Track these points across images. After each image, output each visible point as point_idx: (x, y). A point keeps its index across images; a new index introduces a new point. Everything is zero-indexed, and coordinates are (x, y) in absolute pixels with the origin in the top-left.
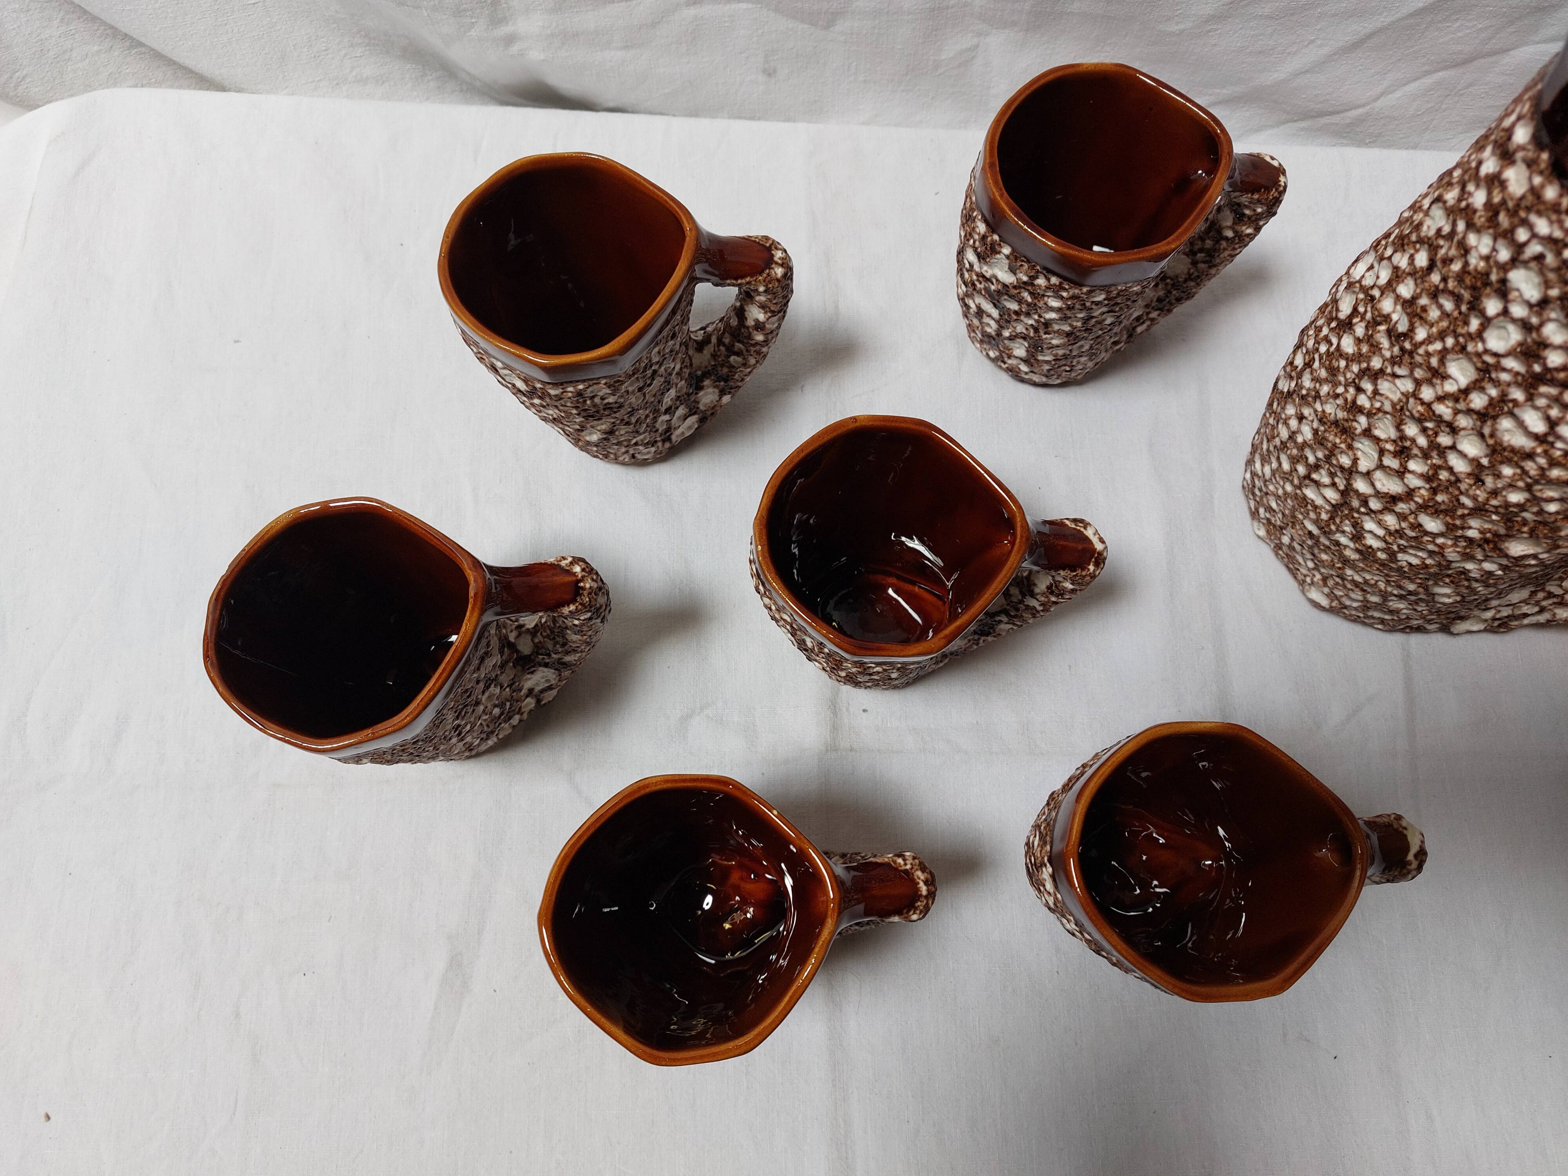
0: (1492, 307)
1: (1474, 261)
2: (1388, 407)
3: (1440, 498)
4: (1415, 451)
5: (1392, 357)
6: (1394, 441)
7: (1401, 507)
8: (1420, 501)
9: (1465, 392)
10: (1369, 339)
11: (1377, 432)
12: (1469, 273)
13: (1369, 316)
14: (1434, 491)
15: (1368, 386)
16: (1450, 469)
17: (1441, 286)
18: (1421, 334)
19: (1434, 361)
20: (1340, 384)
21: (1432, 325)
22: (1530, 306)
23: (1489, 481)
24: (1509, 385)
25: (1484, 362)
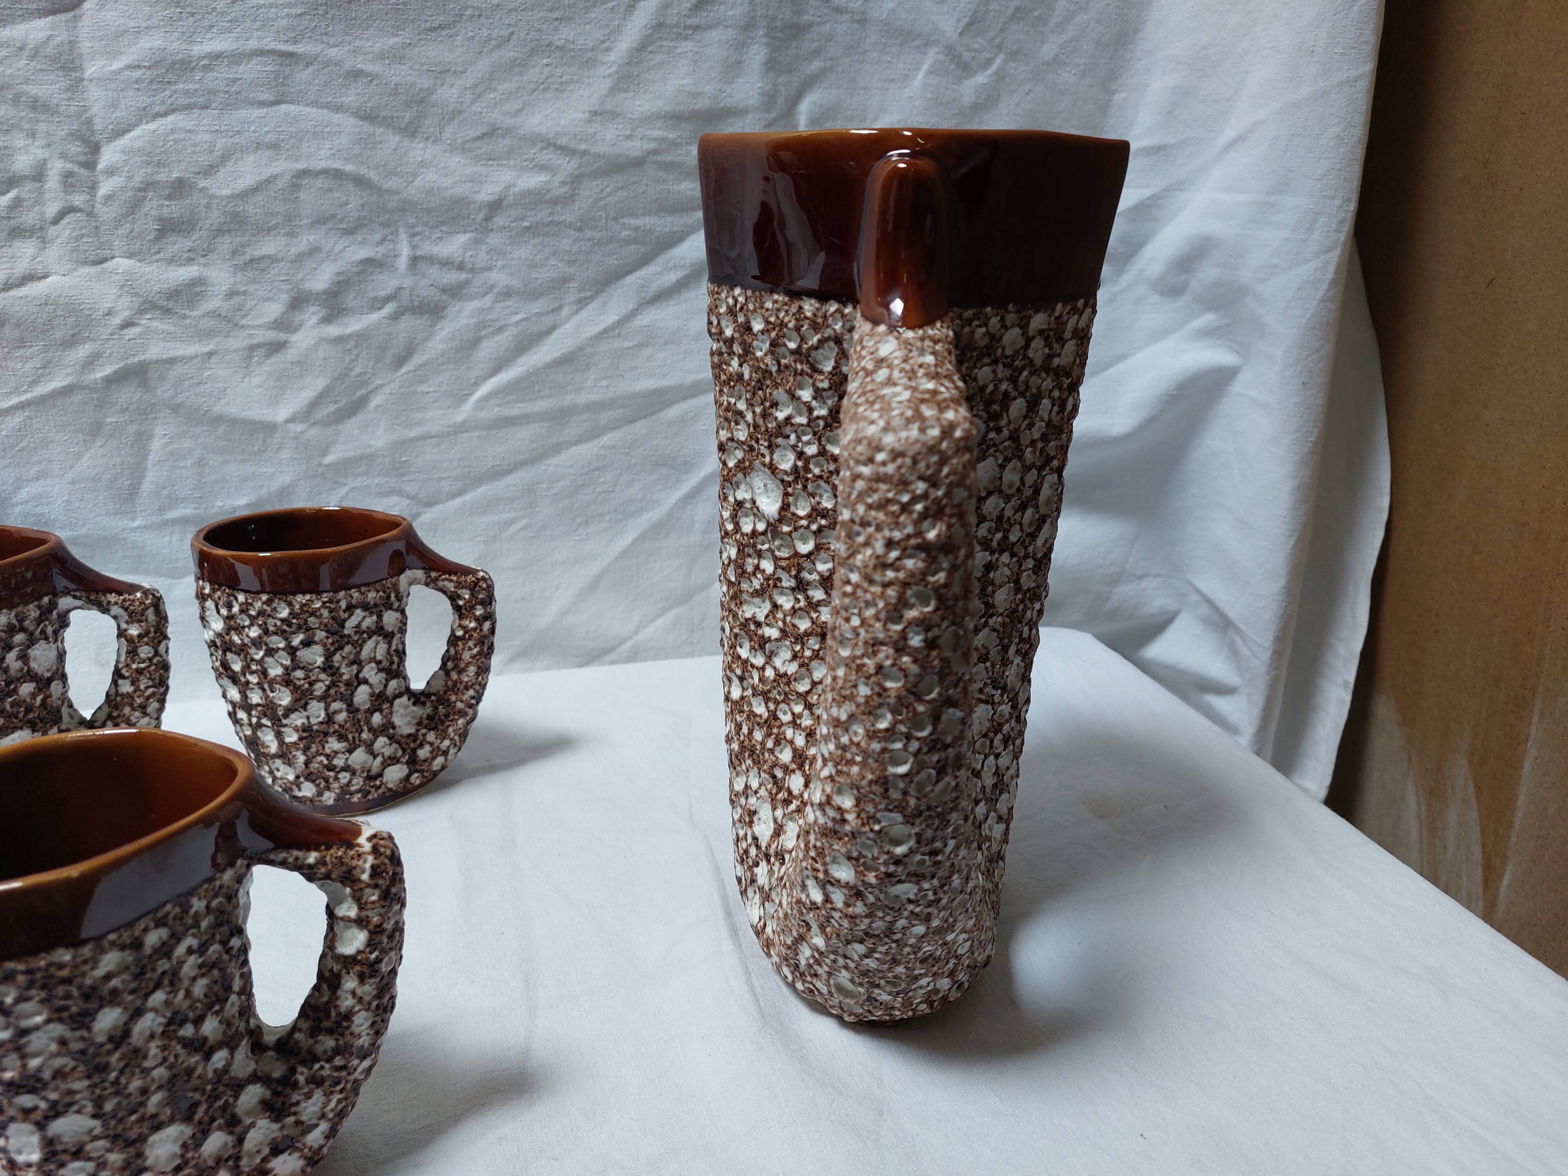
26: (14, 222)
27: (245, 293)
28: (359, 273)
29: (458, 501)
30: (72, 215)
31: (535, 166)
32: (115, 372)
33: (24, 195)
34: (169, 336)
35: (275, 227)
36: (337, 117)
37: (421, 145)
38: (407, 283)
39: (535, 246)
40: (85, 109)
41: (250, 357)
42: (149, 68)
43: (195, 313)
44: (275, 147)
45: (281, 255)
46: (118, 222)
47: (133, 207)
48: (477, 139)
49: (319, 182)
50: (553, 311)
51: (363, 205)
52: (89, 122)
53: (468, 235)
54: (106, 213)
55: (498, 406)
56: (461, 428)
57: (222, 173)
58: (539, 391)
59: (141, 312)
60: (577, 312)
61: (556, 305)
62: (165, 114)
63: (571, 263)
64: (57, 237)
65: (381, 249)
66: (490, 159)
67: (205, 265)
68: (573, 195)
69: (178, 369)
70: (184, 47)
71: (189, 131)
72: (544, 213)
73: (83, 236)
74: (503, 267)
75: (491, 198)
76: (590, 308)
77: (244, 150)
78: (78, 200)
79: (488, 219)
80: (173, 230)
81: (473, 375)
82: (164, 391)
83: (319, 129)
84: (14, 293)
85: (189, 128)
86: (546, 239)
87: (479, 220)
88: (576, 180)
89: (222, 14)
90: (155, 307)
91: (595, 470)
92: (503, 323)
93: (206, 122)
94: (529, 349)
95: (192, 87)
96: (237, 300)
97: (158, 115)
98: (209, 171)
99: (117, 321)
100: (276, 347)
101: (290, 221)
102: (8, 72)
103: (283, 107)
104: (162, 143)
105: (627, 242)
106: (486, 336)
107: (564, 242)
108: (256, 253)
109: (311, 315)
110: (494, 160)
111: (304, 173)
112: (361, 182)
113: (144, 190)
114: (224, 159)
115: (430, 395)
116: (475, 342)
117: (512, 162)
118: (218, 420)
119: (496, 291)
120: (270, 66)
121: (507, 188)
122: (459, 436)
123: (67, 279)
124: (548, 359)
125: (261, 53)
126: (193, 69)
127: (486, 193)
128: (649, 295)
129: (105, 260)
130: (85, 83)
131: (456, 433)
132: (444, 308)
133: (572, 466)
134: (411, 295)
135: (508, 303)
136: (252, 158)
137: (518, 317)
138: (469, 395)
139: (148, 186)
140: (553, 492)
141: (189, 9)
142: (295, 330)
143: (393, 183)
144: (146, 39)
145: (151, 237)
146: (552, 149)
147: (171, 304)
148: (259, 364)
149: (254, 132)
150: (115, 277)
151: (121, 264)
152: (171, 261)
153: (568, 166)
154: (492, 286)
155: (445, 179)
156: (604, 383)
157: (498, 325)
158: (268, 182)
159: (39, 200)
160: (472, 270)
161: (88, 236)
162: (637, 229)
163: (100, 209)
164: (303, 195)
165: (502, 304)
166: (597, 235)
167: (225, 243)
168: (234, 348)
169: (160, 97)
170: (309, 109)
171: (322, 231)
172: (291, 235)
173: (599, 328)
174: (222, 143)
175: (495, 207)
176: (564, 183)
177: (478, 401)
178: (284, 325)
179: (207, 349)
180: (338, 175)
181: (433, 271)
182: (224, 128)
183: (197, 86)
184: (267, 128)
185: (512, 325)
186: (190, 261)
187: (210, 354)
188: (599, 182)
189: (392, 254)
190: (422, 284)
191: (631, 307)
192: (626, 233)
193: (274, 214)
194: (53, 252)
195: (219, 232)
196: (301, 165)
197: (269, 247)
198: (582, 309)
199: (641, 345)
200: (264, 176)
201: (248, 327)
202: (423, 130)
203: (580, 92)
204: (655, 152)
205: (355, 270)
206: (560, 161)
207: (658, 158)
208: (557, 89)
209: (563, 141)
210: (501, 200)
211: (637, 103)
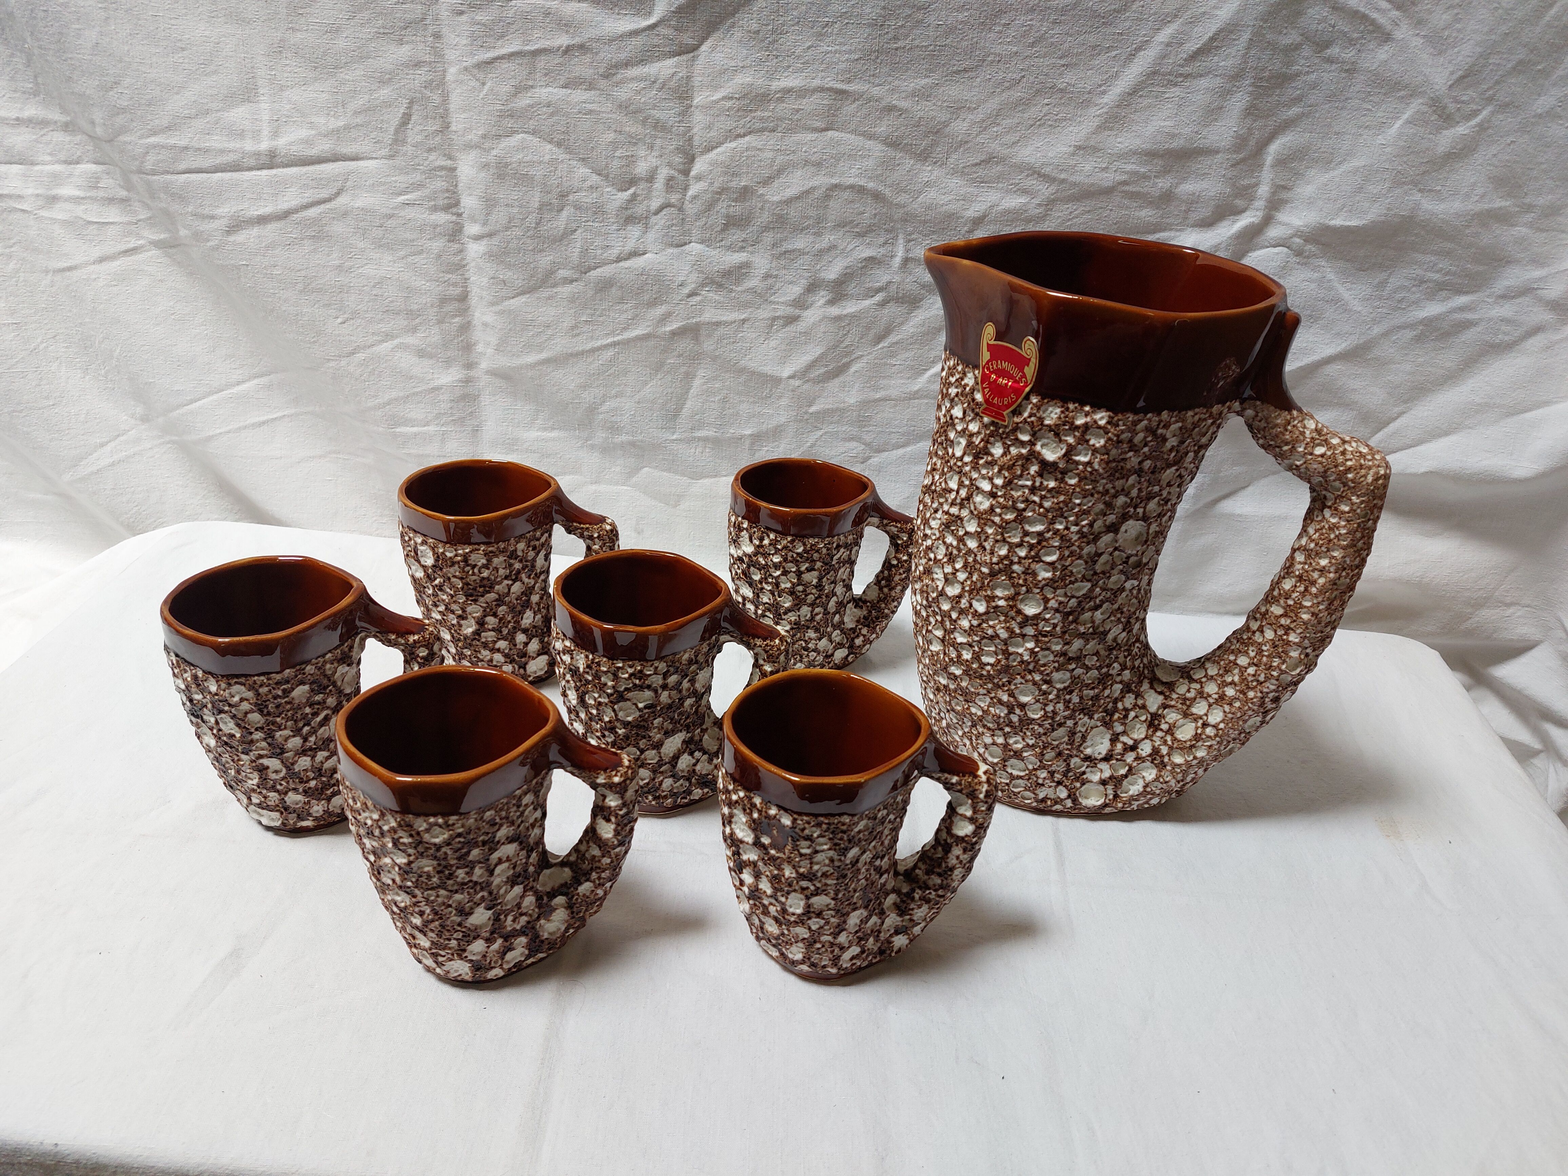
26: (629, 212)
27: (776, 276)
28: (861, 268)
30: (668, 209)
31: (1019, 189)
32: (679, 328)
33: (639, 192)
34: (718, 305)
35: (807, 227)
36: (869, 144)
37: (929, 168)
38: (896, 278)
40: (690, 129)
41: (772, 326)
42: (739, 99)
43: (739, 289)
44: (818, 164)
45: (807, 250)
46: (698, 217)
47: (710, 206)
48: (976, 165)
49: (846, 194)
51: (875, 215)
52: (691, 141)
54: (691, 209)
56: (914, 396)
57: (776, 184)
59: (703, 285)
62: (744, 135)
64: (656, 224)
65: (882, 251)
66: (982, 182)
67: (752, 253)
69: (721, 330)
70: (766, 83)
71: (758, 149)
73: (673, 225)
75: (977, 215)
77: (795, 166)
78: (674, 198)
79: (970, 231)
80: (734, 225)
81: (932, 355)
82: (708, 345)
83: (854, 152)
84: (622, 264)
85: (759, 147)
87: (963, 232)
88: (1050, 203)
89: (798, 57)
90: (713, 282)
93: (772, 142)
95: (766, 114)
96: (770, 281)
97: (739, 136)
98: (767, 181)
99: (686, 291)
100: (791, 320)
101: (818, 223)
103: (830, 133)
104: (738, 158)
108: (790, 247)
109: (821, 297)
110: (986, 183)
111: (836, 186)
112: (877, 196)
113: (720, 193)
114: (780, 172)
115: (897, 367)
117: (1000, 185)
118: (742, 370)
120: (825, 100)
121: (992, 207)
122: (912, 401)
123: (658, 256)
125: (822, 89)
126: (770, 100)
127: (973, 211)
129: (685, 244)
130: (693, 109)
131: (910, 399)
132: (921, 300)
134: (898, 288)
136: (799, 173)
138: (926, 370)
139: (723, 190)
141: (774, 53)
142: (807, 308)
143: (903, 198)
144: (741, 76)
145: (719, 229)
146: (1036, 176)
147: (724, 281)
148: (777, 331)
149: (805, 152)
150: (689, 258)
151: (695, 248)
152: (729, 248)
153: (1046, 191)
155: (943, 197)
158: (807, 192)
159: (648, 197)
161: (676, 225)
163: (688, 206)
164: (831, 204)
167: (769, 238)
168: (761, 317)
169: (742, 122)
170: (848, 136)
171: (841, 233)
172: (818, 234)
174: (780, 159)
175: (980, 221)
176: (1039, 205)
177: (932, 376)
178: (800, 303)
179: (743, 317)
180: (861, 190)
181: (919, 271)
182: (784, 147)
183: (770, 114)
184: (815, 150)
186: (742, 249)
187: (744, 321)
188: (1070, 205)
189: (890, 254)
190: (908, 280)
193: (808, 218)
194: (651, 235)
195: (766, 228)
196: (834, 181)
197: (800, 243)
200: (805, 188)
201: (774, 302)
202: (934, 156)
203: (1071, 129)
204: (1125, 183)
205: (860, 265)
206: (1041, 187)
207: (1127, 188)
208: (1051, 126)
209: (1047, 170)
210: (984, 216)
211: (1119, 140)
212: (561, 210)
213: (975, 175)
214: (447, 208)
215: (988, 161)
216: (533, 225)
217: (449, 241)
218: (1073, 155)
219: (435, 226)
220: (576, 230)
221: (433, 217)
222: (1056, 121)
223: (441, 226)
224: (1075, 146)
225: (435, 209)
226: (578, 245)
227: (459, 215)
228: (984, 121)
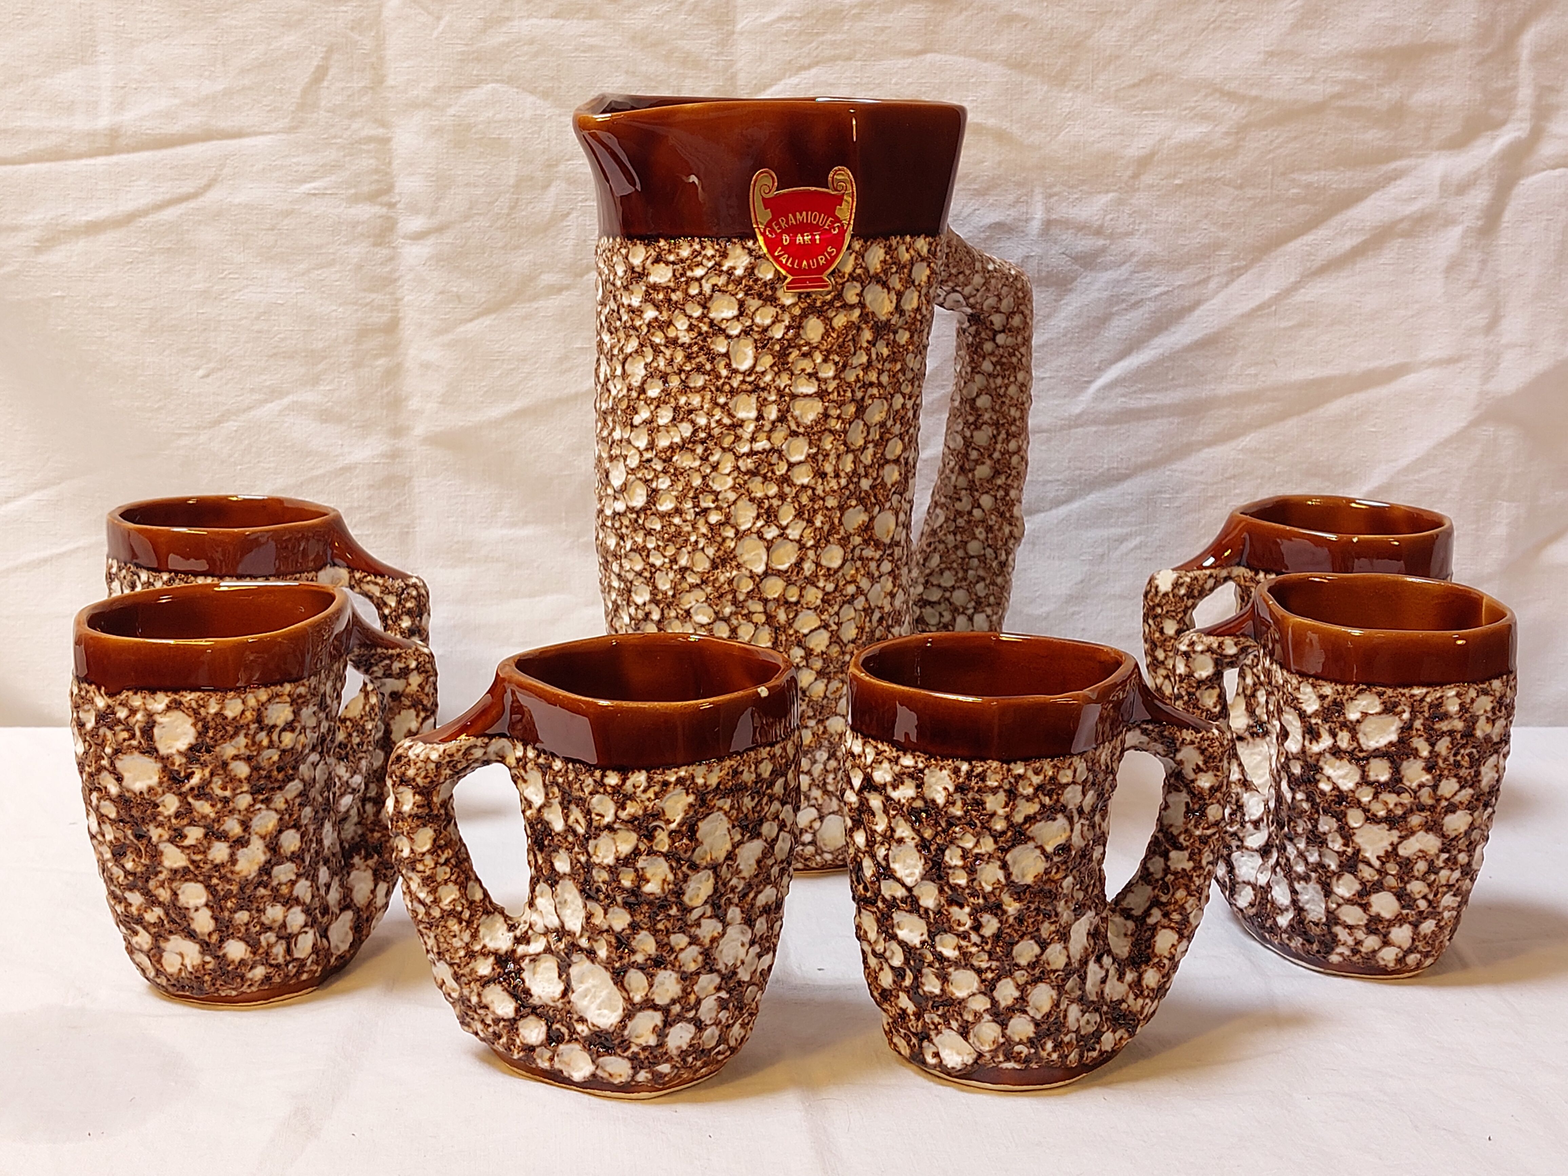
0: (721, 346)
1: (685, 338)
2: (732, 496)
3: (818, 524)
4: (776, 502)
5: (701, 459)
6: (758, 517)
7: (808, 567)
8: (811, 543)
9: (760, 417)
10: (677, 474)
11: (743, 528)
12: (690, 346)
13: (659, 467)
14: (810, 522)
15: (707, 502)
16: (804, 487)
17: (683, 376)
18: (702, 421)
19: (727, 421)
20: (689, 533)
21: (702, 407)
22: (737, 318)
23: (829, 468)
24: (774, 381)
25: (750, 383)
28: (985, 240)
29: (1063, 510)
31: (1196, 115)
36: (985, 66)
37: (1070, 95)
38: (1037, 250)
39: (1185, 207)
40: (731, 63)
42: (800, 19)
48: (1134, 86)
50: (1199, 283)
51: (1000, 163)
52: (733, 77)
53: (1111, 195)
55: (1123, 396)
56: (1077, 421)
58: (1173, 379)
60: (1227, 285)
61: (1203, 277)
62: (809, 67)
63: (1225, 226)
65: (1013, 212)
66: (1144, 109)
68: (1237, 147)
71: (831, 85)
72: (1201, 168)
74: (1147, 231)
75: (1142, 152)
76: (1243, 279)
79: (1135, 176)
81: (1097, 358)
83: (961, 78)
85: (830, 81)
86: (1200, 199)
87: (1125, 178)
88: (1242, 130)
91: (1230, 478)
92: (1140, 297)
93: (845, 73)
94: (1166, 329)
95: (839, 37)
97: (801, 68)
102: (667, 27)
103: (929, 57)
105: (1296, 201)
106: (1117, 313)
107: (1220, 202)
110: (1150, 109)
112: (1001, 137)
115: (1045, 381)
116: (1103, 320)
117: (1170, 111)
119: (1135, 259)
120: (919, 13)
121: (1162, 141)
122: (1073, 431)
124: (1188, 340)
126: (844, 17)
127: (1136, 149)
128: (1317, 264)
130: (735, 36)
131: (1070, 427)
132: (1074, 279)
133: (1202, 472)
134: (1039, 264)
135: (1148, 274)
137: (1158, 290)
138: (1089, 382)
140: (1176, 504)
143: (1037, 137)
146: (1217, 95)
149: (896, 84)
153: (1234, 113)
154: (1132, 254)
155: (1093, 132)
156: (1252, 371)
157: (1133, 299)
160: (1112, 236)
162: (1308, 186)
165: (1141, 276)
166: (1260, 193)
169: (805, 50)
170: (956, 58)
173: (1252, 305)
175: (1144, 163)
176: (1227, 134)
177: (1099, 390)
180: (978, 129)
181: (1067, 237)
182: (865, 80)
183: (845, 36)
184: (910, 80)
185: (1150, 299)
188: (1269, 131)
189: (1024, 217)
190: (1053, 252)
191: (1292, 279)
192: (1295, 191)
198: (1233, 280)
199: (1301, 325)
202: (1075, 77)
203: (1257, 30)
204: (1339, 96)
205: (982, 235)
206: (1226, 110)
207: (1343, 103)
208: (1230, 28)
209: (1232, 86)
210: (1153, 154)
211: (1323, 40)
212: (546, 187)
213: (1135, 100)
214: (372, 197)
215: (1148, 80)
216: (505, 211)
217: (375, 245)
218: (1265, 63)
219: (355, 225)
220: (568, 214)
221: (352, 211)
222: (1235, 21)
223: (363, 223)
224: (1266, 52)
225: (355, 199)
226: (572, 235)
227: (391, 206)
228: (1138, 27)
